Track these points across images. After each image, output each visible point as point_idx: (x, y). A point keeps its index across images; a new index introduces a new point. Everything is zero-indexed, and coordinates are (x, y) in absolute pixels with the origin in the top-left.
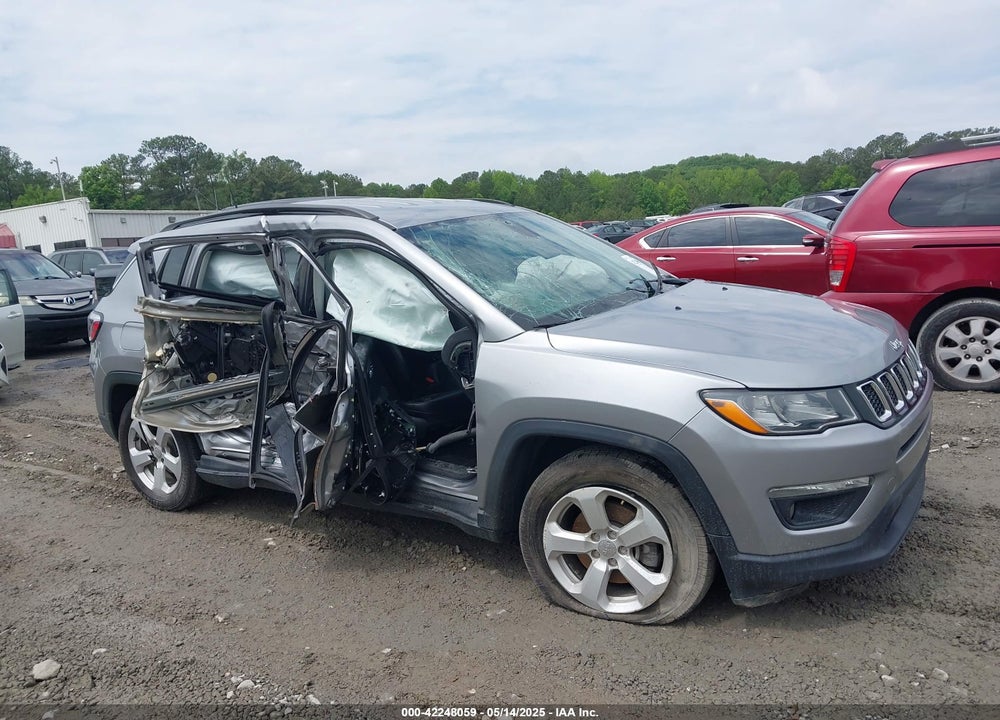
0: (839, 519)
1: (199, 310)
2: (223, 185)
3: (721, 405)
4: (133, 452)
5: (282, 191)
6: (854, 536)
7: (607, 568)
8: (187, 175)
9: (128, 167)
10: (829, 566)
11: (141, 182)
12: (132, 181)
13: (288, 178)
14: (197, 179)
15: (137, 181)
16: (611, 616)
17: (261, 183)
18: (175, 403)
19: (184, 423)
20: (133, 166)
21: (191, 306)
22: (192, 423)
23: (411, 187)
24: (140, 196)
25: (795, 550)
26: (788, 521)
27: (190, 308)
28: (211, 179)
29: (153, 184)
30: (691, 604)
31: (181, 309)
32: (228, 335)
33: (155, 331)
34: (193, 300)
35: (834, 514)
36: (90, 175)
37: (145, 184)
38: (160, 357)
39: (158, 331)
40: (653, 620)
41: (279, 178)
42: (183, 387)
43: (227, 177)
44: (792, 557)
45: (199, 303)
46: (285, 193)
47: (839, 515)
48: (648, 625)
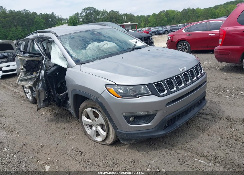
0: (147, 123)
1: (28, 57)
2: (101, 18)
3: (110, 89)
4: (25, 89)
5: (114, 19)
6: (152, 128)
7: (95, 129)
8: (92, 17)
9: (79, 15)
10: (144, 135)
11: (82, 19)
12: (80, 19)
13: (116, 16)
14: (95, 17)
15: (81, 19)
16: (96, 141)
17: (110, 17)
18: (26, 79)
19: (29, 84)
20: (80, 15)
21: (27, 56)
22: (30, 84)
23: (147, 16)
24: (82, 22)
25: (133, 130)
26: (130, 122)
27: (27, 57)
28: (98, 17)
29: (85, 19)
30: (112, 141)
31: (25, 57)
32: (37, 63)
33: (22, 62)
34: (27, 55)
35: (145, 121)
36: (71, 18)
37: (83, 19)
38: (23, 68)
39: (23, 62)
40: (104, 144)
41: (114, 16)
42: (28, 76)
43: (102, 16)
44: (132, 132)
45: (29, 56)
46: (115, 19)
47: (147, 121)
48: (104, 145)
